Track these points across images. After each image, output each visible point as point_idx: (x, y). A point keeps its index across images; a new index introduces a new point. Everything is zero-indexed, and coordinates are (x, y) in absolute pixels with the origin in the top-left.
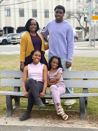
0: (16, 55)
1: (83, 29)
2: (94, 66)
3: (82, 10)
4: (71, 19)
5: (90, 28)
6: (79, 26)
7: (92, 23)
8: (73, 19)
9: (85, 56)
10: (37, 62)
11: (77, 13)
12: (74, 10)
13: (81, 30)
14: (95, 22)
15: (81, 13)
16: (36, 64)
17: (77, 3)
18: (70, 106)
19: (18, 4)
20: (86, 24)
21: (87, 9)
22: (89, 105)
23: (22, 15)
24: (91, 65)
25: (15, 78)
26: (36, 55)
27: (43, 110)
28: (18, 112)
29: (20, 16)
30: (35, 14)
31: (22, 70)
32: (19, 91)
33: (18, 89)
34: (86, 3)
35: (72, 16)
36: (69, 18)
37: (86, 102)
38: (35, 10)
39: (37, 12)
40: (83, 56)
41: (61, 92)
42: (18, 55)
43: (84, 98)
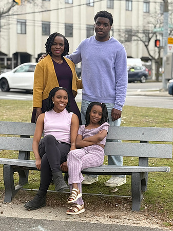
1: (153, 61)
3: (153, 28)
4: (133, 42)
5: (164, 59)
6: (147, 55)
7: (168, 50)
8: (136, 42)
10: (62, 109)
11: (144, 33)
13: (149, 63)
17: (144, 15)
18: (115, 188)
19: (41, 13)
20: (159, 52)
22: (149, 187)
23: (47, 33)
26: (59, 97)
27: (67, 194)
28: (23, 195)
30: (70, 32)
33: (26, 155)
35: (134, 38)
36: (129, 41)
38: (71, 25)
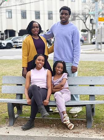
0: (18, 60)
1: (89, 31)
2: (101, 71)
3: (88, 12)
4: (76, 20)
5: (96, 31)
6: (85, 28)
7: (99, 25)
8: (78, 20)
9: (91, 61)
10: (41, 67)
11: (83, 15)
12: (79, 11)
13: (86, 33)
14: (102, 24)
15: (87, 14)
16: (39, 69)
17: (82, 4)
18: (75, 114)
19: (20, 5)
20: (92, 26)
21: (93, 10)
22: (96, 113)
23: (25, 17)
24: (98, 70)
25: (17, 85)
26: (39, 60)
27: (46, 119)
28: (20, 121)
29: (22, 18)
30: (38, 16)
31: (24, 76)
32: (21, 98)
33: (21, 96)
34: (92, 4)
35: (77, 18)
36: (74, 20)
37: (93, 110)
38: (38, 12)
39: (40, 13)
40: (89, 61)
41: (66, 99)
42: (20, 60)
43: (91, 106)
